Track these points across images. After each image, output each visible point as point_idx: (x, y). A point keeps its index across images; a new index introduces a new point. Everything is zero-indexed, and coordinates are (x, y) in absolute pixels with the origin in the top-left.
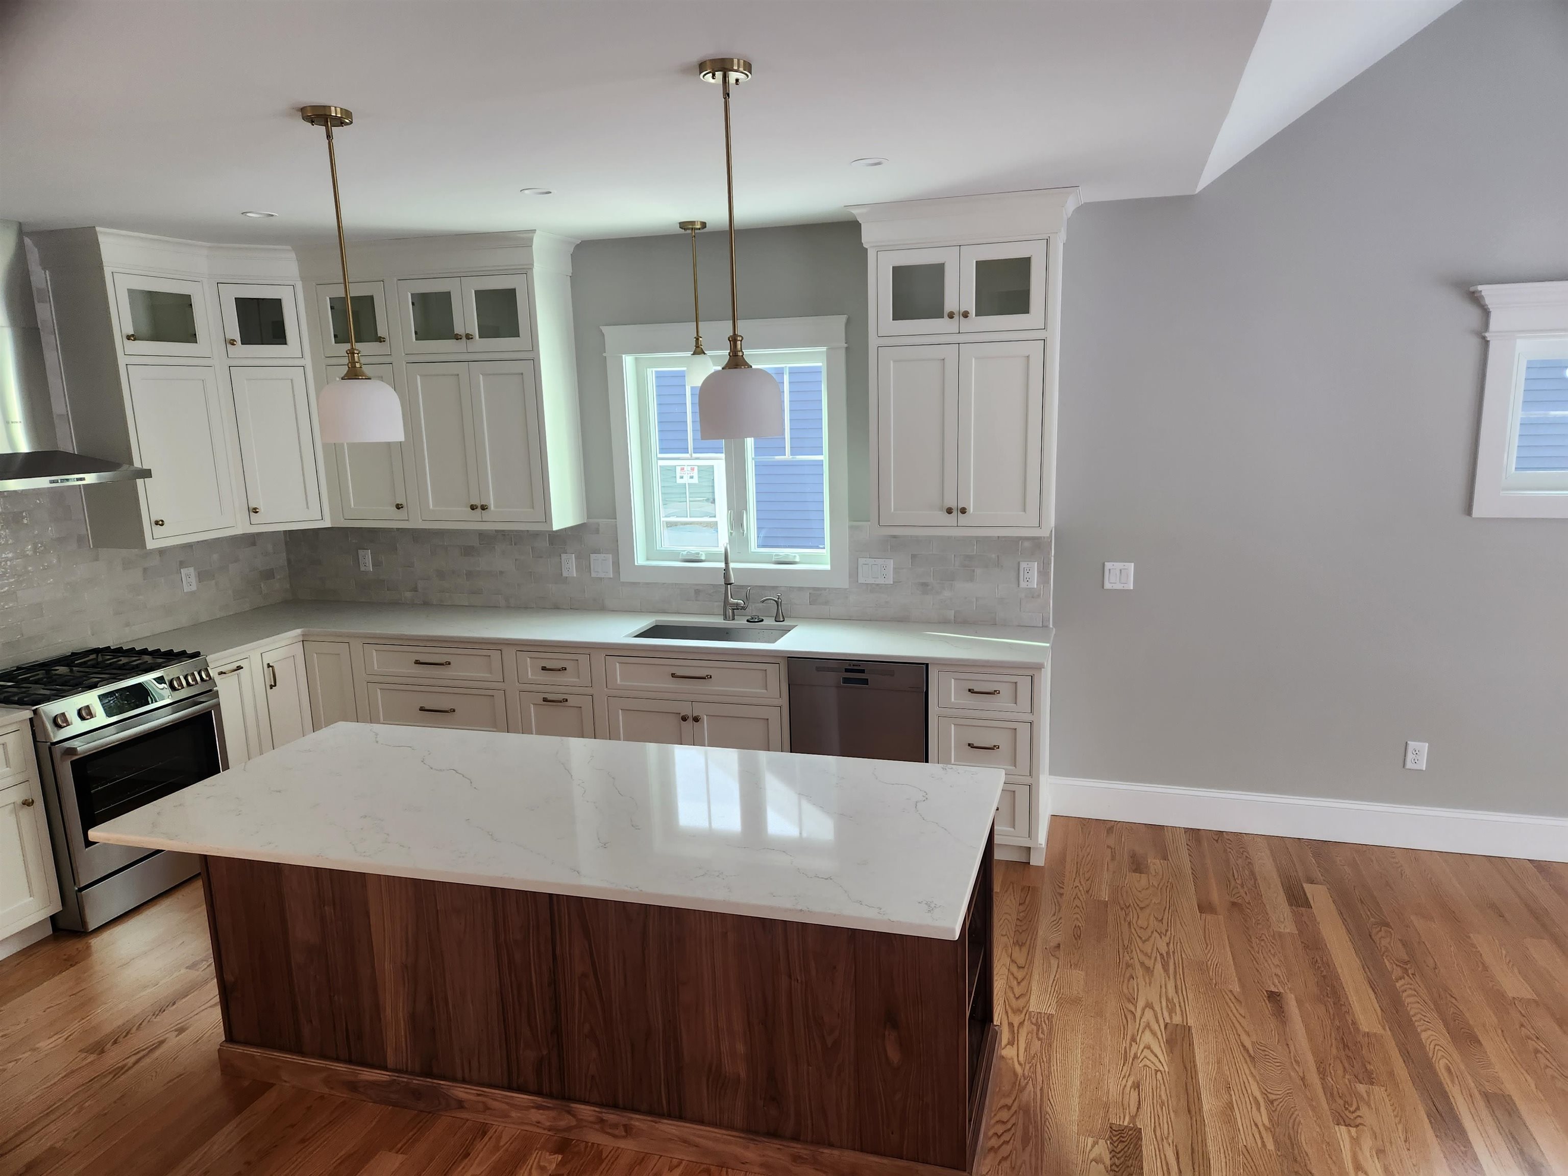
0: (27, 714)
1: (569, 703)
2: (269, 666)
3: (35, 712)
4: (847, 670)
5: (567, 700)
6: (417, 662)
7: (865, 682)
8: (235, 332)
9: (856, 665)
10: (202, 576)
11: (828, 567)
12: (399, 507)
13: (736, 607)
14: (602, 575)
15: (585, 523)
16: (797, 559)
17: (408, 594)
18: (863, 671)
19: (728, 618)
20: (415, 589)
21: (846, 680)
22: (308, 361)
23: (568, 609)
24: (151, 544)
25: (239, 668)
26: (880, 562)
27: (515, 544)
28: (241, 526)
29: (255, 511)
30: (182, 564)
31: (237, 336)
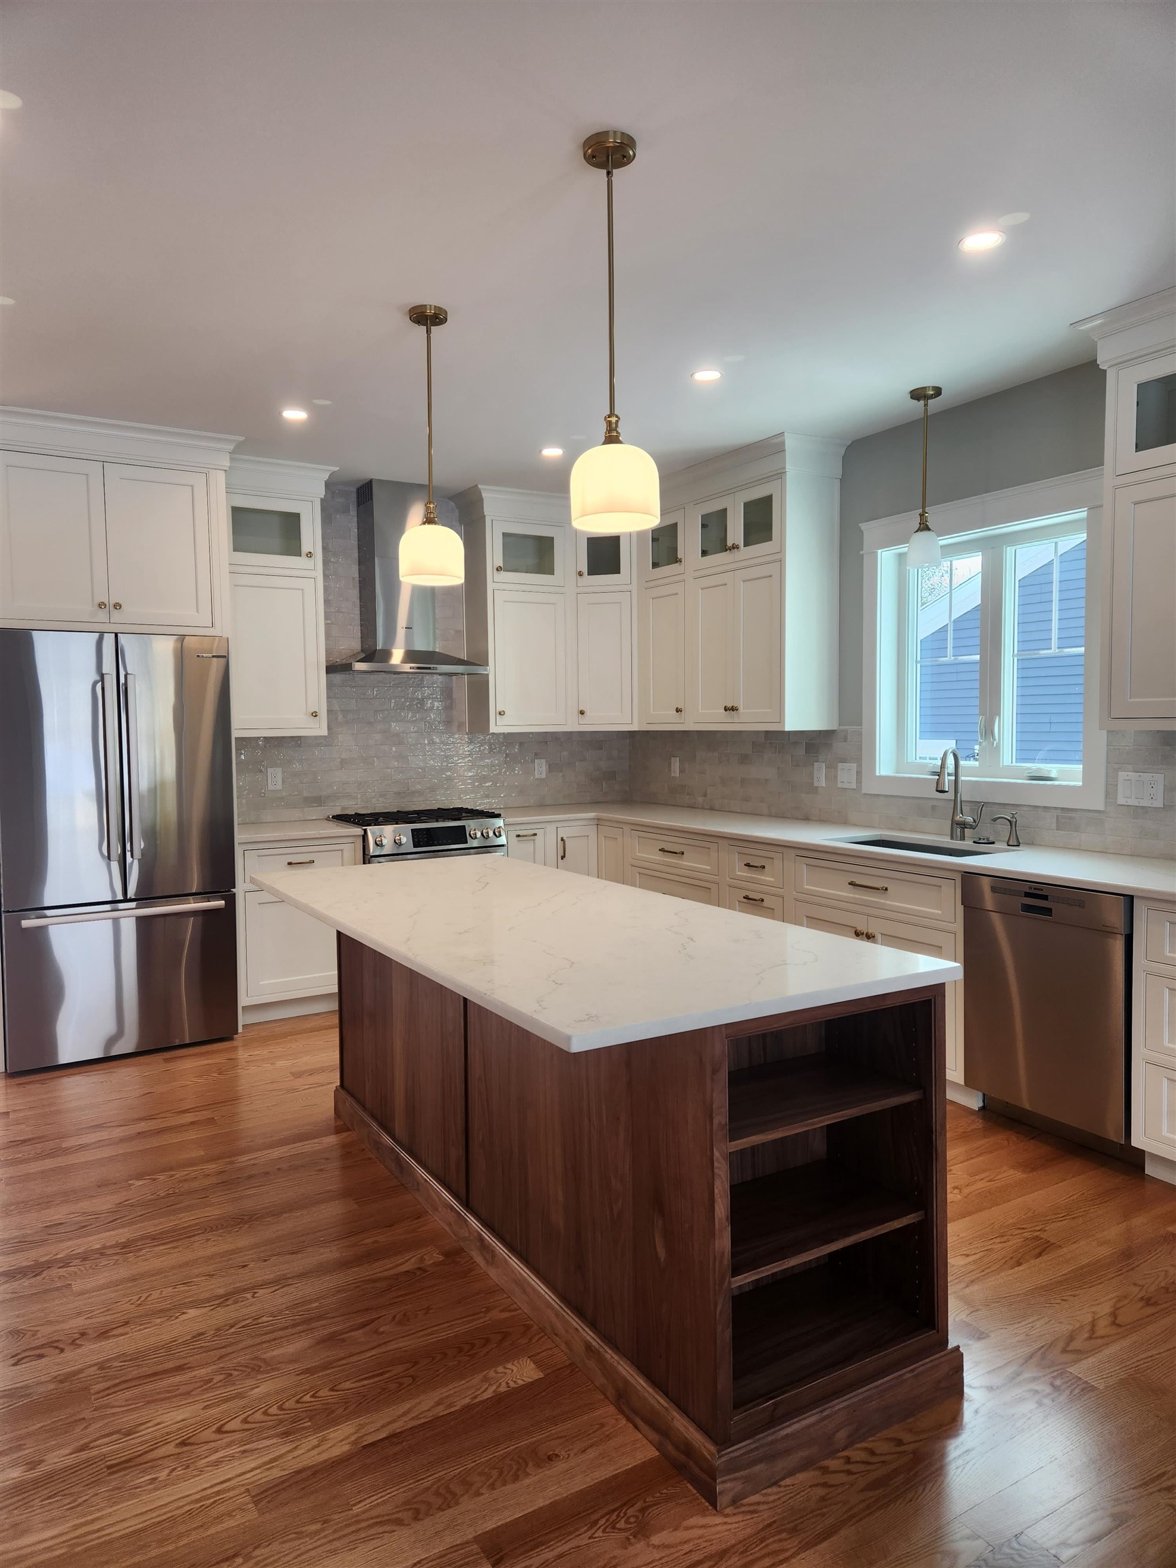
0: (358, 831)
1: (765, 904)
2: (562, 839)
3: (365, 831)
4: (1027, 895)
5: (763, 900)
6: (662, 850)
7: (1048, 911)
8: (584, 568)
9: (1038, 889)
10: (552, 768)
11: (1080, 784)
12: (678, 710)
13: (963, 825)
14: (846, 786)
15: (833, 731)
16: (1053, 775)
17: (700, 799)
18: (1045, 898)
19: (954, 837)
20: (705, 795)
21: (1028, 908)
22: (634, 587)
23: (816, 821)
24: (493, 729)
25: (535, 835)
26: (1146, 777)
27: (779, 752)
28: (572, 725)
29: (582, 713)
30: (537, 755)
31: (585, 570)
